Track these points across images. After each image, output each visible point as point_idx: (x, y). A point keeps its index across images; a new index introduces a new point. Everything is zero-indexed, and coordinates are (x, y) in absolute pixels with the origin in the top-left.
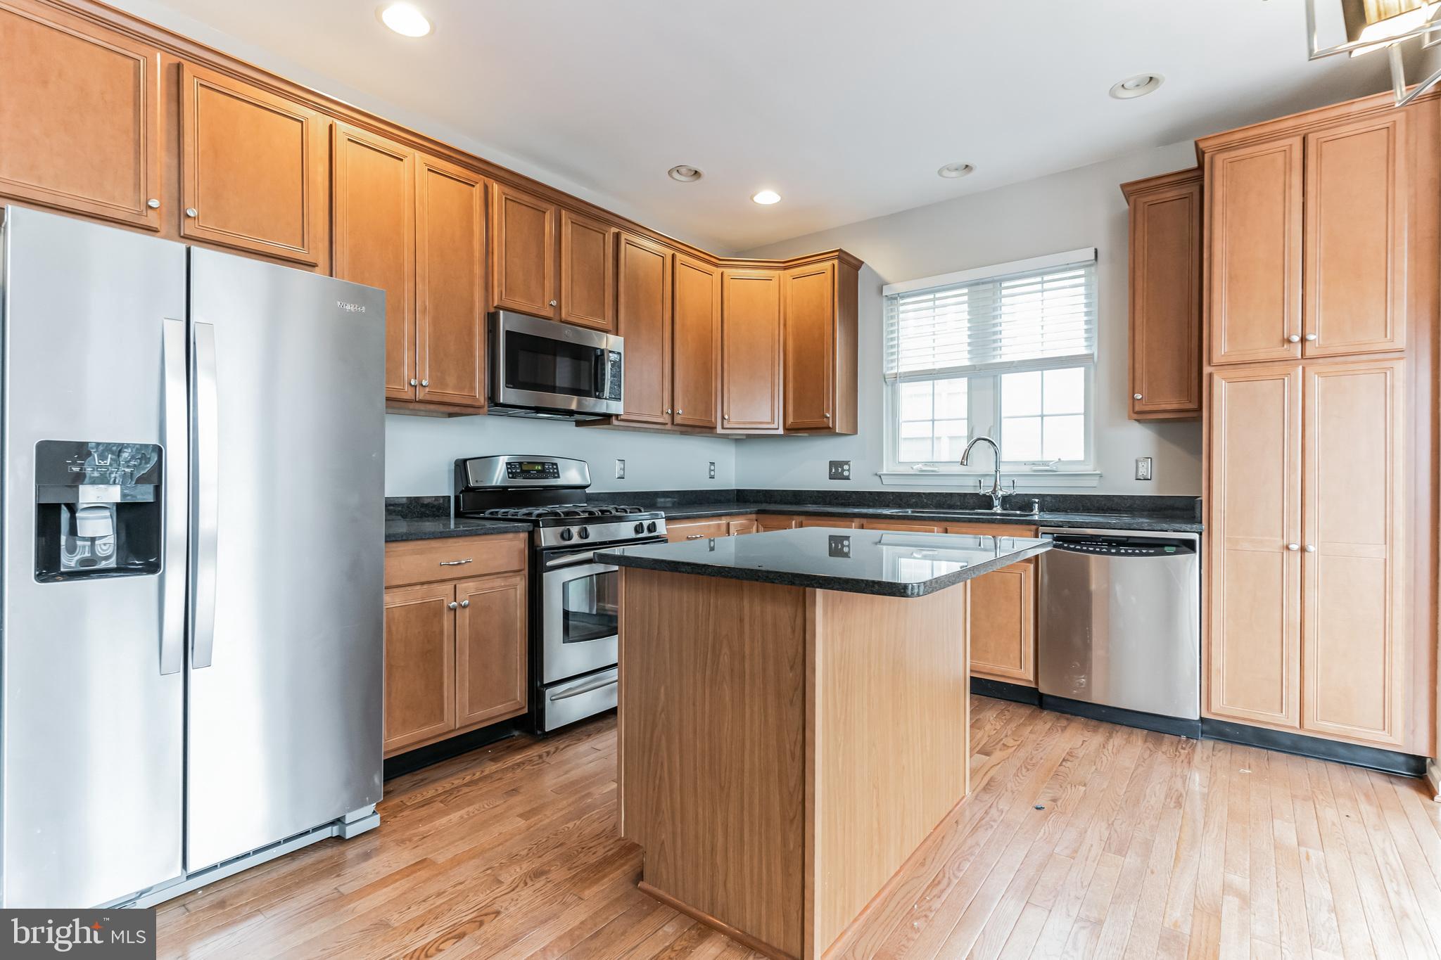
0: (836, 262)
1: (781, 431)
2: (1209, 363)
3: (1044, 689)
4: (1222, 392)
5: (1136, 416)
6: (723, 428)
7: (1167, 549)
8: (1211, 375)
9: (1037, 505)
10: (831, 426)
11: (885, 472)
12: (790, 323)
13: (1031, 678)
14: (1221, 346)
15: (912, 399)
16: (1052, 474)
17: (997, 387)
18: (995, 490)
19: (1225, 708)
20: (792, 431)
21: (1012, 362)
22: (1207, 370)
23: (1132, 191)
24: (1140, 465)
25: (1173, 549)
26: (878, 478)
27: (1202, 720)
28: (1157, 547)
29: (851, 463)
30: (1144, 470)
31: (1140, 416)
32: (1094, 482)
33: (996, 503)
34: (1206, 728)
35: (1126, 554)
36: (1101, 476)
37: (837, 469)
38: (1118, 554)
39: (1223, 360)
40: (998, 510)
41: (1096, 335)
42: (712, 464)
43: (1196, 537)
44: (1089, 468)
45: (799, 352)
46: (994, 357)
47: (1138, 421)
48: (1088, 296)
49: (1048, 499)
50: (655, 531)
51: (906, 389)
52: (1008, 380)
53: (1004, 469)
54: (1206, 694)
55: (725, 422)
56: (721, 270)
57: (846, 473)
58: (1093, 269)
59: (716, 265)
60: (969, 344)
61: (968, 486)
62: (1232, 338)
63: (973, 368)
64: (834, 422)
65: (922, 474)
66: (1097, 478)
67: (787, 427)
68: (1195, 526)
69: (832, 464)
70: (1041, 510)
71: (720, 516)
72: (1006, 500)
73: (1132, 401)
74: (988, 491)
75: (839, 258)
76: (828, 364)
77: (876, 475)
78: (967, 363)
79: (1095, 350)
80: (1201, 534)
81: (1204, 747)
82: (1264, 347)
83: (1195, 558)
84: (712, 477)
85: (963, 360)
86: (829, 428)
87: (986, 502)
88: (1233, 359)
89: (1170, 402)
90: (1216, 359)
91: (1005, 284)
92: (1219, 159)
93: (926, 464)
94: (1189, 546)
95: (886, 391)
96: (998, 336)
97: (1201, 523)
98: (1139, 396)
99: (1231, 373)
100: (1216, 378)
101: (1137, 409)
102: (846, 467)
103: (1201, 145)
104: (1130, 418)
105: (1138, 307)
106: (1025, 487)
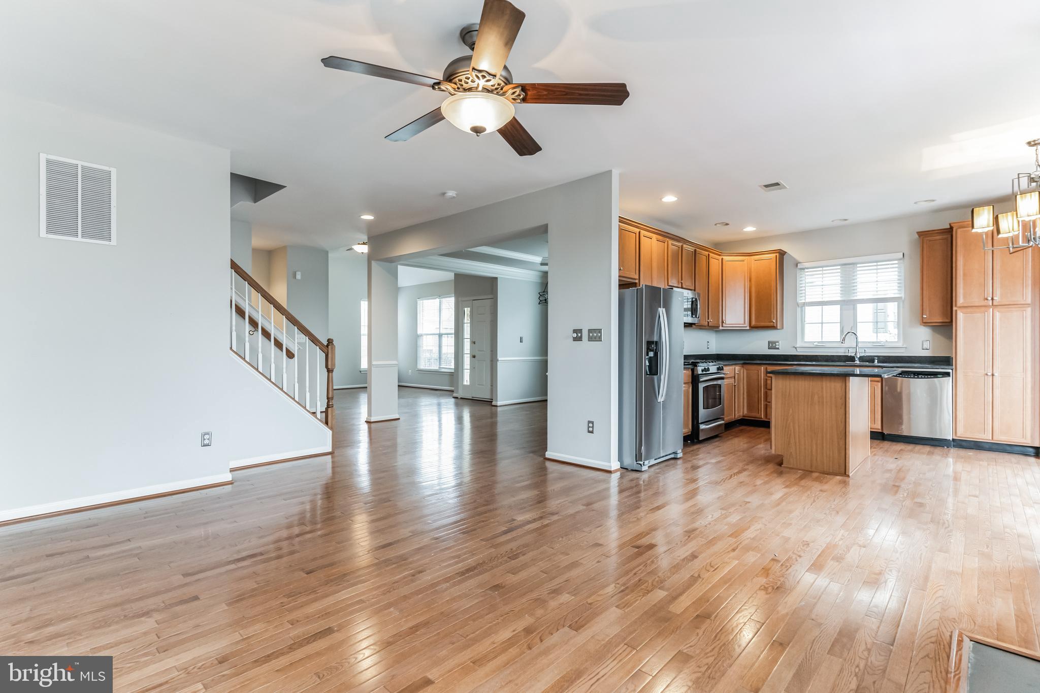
0: (778, 254)
1: (748, 328)
2: (956, 306)
3: (886, 432)
4: (961, 318)
5: (924, 324)
6: (722, 327)
7: (939, 376)
8: (956, 311)
9: (876, 360)
10: (775, 325)
11: (798, 346)
12: (753, 280)
13: (880, 427)
14: (961, 298)
15: (811, 314)
16: (883, 347)
17: (855, 309)
18: (856, 354)
19: (963, 433)
20: (753, 328)
21: (863, 299)
22: (954, 308)
23: (922, 234)
24: (924, 343)
25: (941, 376)
26: (794, 349)
27: (953, 439)
28: (935, 375)
29: (780, 342)
30: (926, 345)
31: (925, 323)
32: (903, 350)
33: (857, 359)
34: (955, 444)
35: (921, 378)
36: (906, 348)
37: (772, 345)
38: (918, 378)
39: (961, 305)
40: (857, 362)
41: (903, 289)
42: (708, 342)
43: (950, 371)
44: (900, 345)
45: (758, 293)
46: (854, 296)
47: (924, 326)
48: (899, 272)
49: (881, 357)
50: (709, 371)
51: (808, 309)
52: (860, 307)
53: (860, 345)
54: (955, 431)
55: (724, 324)
56: (721, 257)
57: (777, 347)
58: (901, 261)
59: (720, 255)
60: (841, 291)
61: (841, 352)
62: (965, 297)
63: (844, 301)
64: (777, 324)
65: (816, 347)
66: (904, 349)
67: (752, 326)
68: (950, 367)
69: (769, 342)
70: (878, 362)
71: (732, 365)
72: (862, 359)
73: (921, 318)
74: (853, 355)
75: (779, 253)
76: (774, 299)
77: (794, 347)
78: (839, 299)
79: (903, 295)
80: (952, 370)
81: (953, 451)
82: (977, 301)
83: (949, 379)
84: (708, 348)
85: (838, 298)
86: (774, 327)
87: (852, 359)
88: (965, 305)
89: (938, 319)
90: (958, 305)
91: (858, 265)
92: (959, 231)
93: (819, 342)
94: (948, 374)
95: (799, 310)
96: (855, 288)
97: (952, 365)
98: (925, 316)
99: (965, 310)
100: (958, 312)
101: (924, 321)
102: (777, 344)
103: (952, 225)
104: (921, 325)
105: (925, 280)
106: (870, 353)
